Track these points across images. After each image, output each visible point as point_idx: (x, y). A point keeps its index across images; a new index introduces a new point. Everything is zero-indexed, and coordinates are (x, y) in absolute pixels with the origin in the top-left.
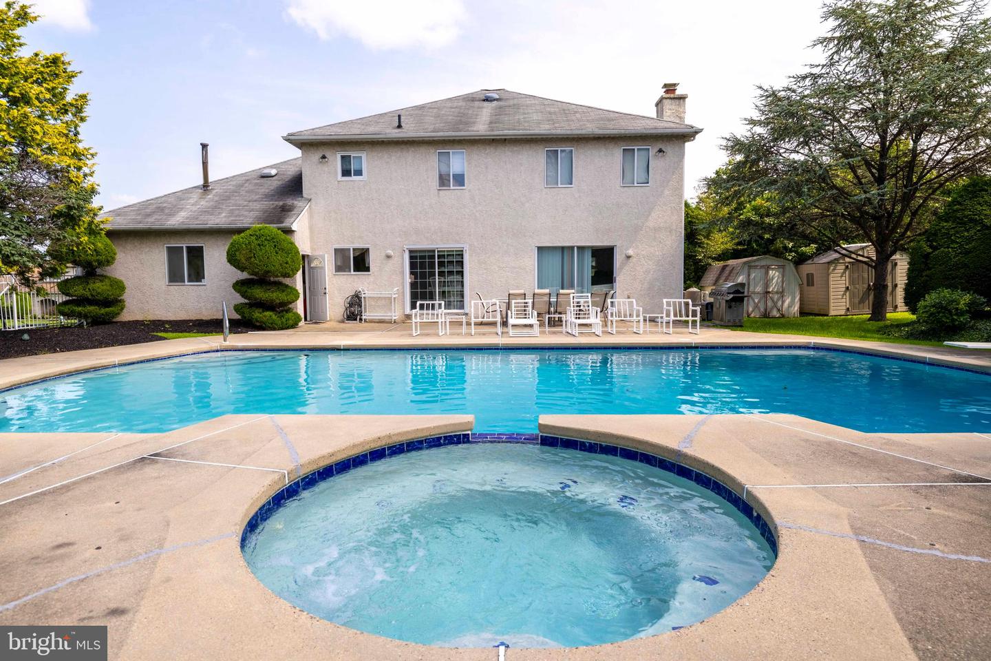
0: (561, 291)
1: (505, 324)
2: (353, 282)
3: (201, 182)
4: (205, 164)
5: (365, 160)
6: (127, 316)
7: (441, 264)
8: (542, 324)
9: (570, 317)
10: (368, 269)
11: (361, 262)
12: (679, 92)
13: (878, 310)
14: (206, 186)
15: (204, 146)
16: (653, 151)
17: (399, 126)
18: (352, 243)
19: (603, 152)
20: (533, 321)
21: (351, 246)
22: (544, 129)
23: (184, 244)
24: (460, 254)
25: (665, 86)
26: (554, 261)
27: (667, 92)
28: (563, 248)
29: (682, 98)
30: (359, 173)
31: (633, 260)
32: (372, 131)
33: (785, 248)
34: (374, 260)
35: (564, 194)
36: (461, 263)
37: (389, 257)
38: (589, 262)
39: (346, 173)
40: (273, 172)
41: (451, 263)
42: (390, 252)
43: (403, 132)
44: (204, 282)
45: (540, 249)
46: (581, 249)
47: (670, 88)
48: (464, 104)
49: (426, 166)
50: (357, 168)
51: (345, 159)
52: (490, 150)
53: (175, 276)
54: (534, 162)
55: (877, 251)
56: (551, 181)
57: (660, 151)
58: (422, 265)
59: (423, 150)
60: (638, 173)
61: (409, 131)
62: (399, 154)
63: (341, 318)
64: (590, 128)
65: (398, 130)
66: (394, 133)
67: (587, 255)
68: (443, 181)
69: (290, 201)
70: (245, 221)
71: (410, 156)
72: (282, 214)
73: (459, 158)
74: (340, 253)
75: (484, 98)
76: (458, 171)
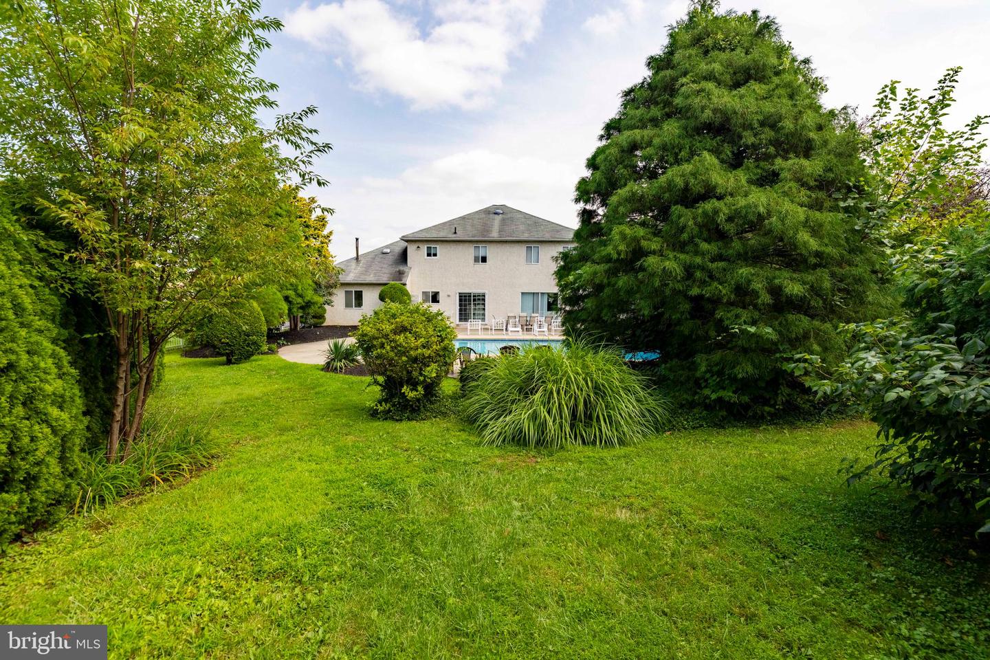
0: (533, 315)
1: (506, 329)
3: (355, 255)
4: (357, 248)
5: (440, 249)
6: (328, 322)
7: (474, 300)
8: (523, 330)
9: (535, 327)
10: (438, 302)
11: (435, 298)
14: (357, 258)
15: (357, 239)
17: (455, 233)
19: (553, 248)
20: (519, 329)
21: (431, 290)
22: (525, 236)
23: (353, 289)
24: (484, 295)
26: (530, 299)
28: (533, 293)
30: (435, 255)
32: (442, 234)
34: (441, 297)
35: (534, 267)
36: (484, 300)
37: (449, 296)
38: (546, 300)
39: (429, 255)
40: (388, 251)
41: (479, 299)
42: (449, 293)
43: (458, 237)
44: (362, 307)
45: (522, 293)
46: (542, 294)
48: (484, 216)
49: (469, 252)
50: (435, 253)
51: (429, 249)
52: (499, 245)
53: (348, 305)
54: (521, 251)
56: (528, 260)
58: (465, 300)
59: (467, 245)
61: (461, 235)
62: (455, 246)
64: (547, 237)
65: (455, 235)
66: (453, 237)
67: (546, 297)
68: (476, 260)
69: (402, 268)
70: (384, 280)
71: (461, 247)
72: (400, 275)
73: (484, 249)
74: (425, 293)
75: (493, 211)
76: (484, 255)
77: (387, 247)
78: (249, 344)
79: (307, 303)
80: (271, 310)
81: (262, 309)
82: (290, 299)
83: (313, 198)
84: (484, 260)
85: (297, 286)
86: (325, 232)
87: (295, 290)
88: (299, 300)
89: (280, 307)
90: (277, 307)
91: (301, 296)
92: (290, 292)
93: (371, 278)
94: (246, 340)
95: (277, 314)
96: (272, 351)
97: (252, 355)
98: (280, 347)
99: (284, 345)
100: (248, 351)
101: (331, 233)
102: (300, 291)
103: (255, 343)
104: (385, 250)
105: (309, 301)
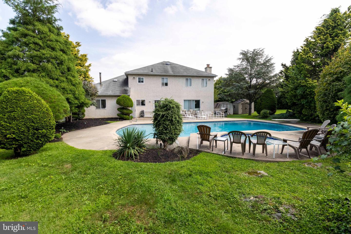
2: (141, 108)
4: (100, 78)
5: (145, 79)
10: (145, 105)
11: (143, 103)
12: (210, 66)
13: (250, 113)
14: (101, 83)
15: (100, 73)
16: (208, 80)
17: (152, 71)
18: (141, 99)
19: (198, 79)
22: (185, 74)
23: (101, 99)
25: (207, 65)
26: (187, 103)
27: (208, 66)
28: (189, 100)
29: (211, 68)
30: (142, 82)
31: (204, 103)
32: (146, 72)
33: (229, 100)
34: (146, 103)
35: (189, 88)
37: (150, 102)
38: (194, 103)
39: (139, 82)
40: (117, 80)
42: (150, 101)
43: (153, 73)
44: (106, 108)
45: (184, 100)
46: (193, 100)
47: (208, 65)
49: (159, 81)
50: (142, 81)
51: (139, 79)
53: (98, 107)
54: (183, 80)
55: (250, 102)
56: (187, 85)
57: (209, 80)
59: (158, 77)
60: (205, 85)
61: (154, 73)
62: (152, 78)
63: (138, 117)
64: (195, 74)
65: (152, 72)
66: (152, 73)
67: (194, 102)
68: (163, 84)
69: (126, 88)
70: (118, 93)
71: (155, 79)
72: (126, 92)
73: (166, 79)
74: (138, 101)
75: (166, 64)
76: (166, 82)
77: (115, 78)
78: (38, 137)
79: (81, 104)
80: (57, 108)
81: (50, 107)
82: (70, 101)
83: (79, 43)
84: (166, 84)
85: (75, 92)
86: (87, 64)
87: (74, 94)
88: (76, 102)
89: (65, 105)
90: (62, 105)
91: (76, 98)
92: (70, 95)
93: (110, 93)
94: (35, 134)
95: (62, 111)
96: (58, 138)
97: (42, 145)
98: (62, 134)
99: (64, 132)
100: (37, 144)
101: (90, 65)
102: (77, 96)
103: (44, 136)
104: (115, 80)
105: (83, 103)
